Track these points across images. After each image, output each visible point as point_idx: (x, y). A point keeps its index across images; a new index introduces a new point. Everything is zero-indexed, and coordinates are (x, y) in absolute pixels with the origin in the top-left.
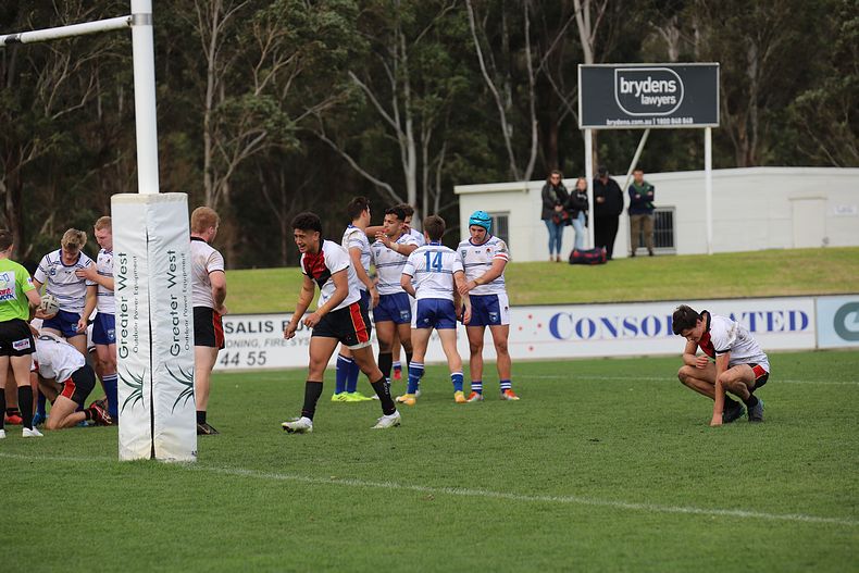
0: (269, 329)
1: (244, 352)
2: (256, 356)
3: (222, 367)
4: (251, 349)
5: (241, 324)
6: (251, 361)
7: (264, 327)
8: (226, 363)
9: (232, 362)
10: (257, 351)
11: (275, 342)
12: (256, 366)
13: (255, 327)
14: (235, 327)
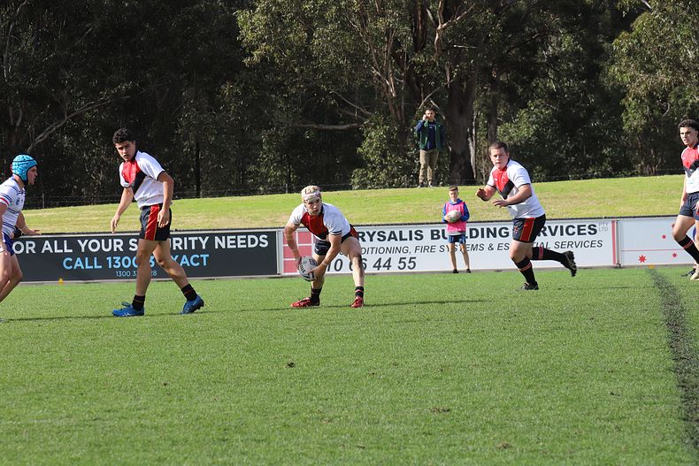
0: (419, 237)
1: (395, 257)
2: (407, 261)
3: (375, 271)
4: (402, 255)
5: (392, 233)
6: (402, 265)
7: (414, 235)
8: (379, 267)
9: (384, 266)
10: (408, 256)
11: (425, 249)
12: (407, 270)
13: (406, 235)
14: (387, 236)
